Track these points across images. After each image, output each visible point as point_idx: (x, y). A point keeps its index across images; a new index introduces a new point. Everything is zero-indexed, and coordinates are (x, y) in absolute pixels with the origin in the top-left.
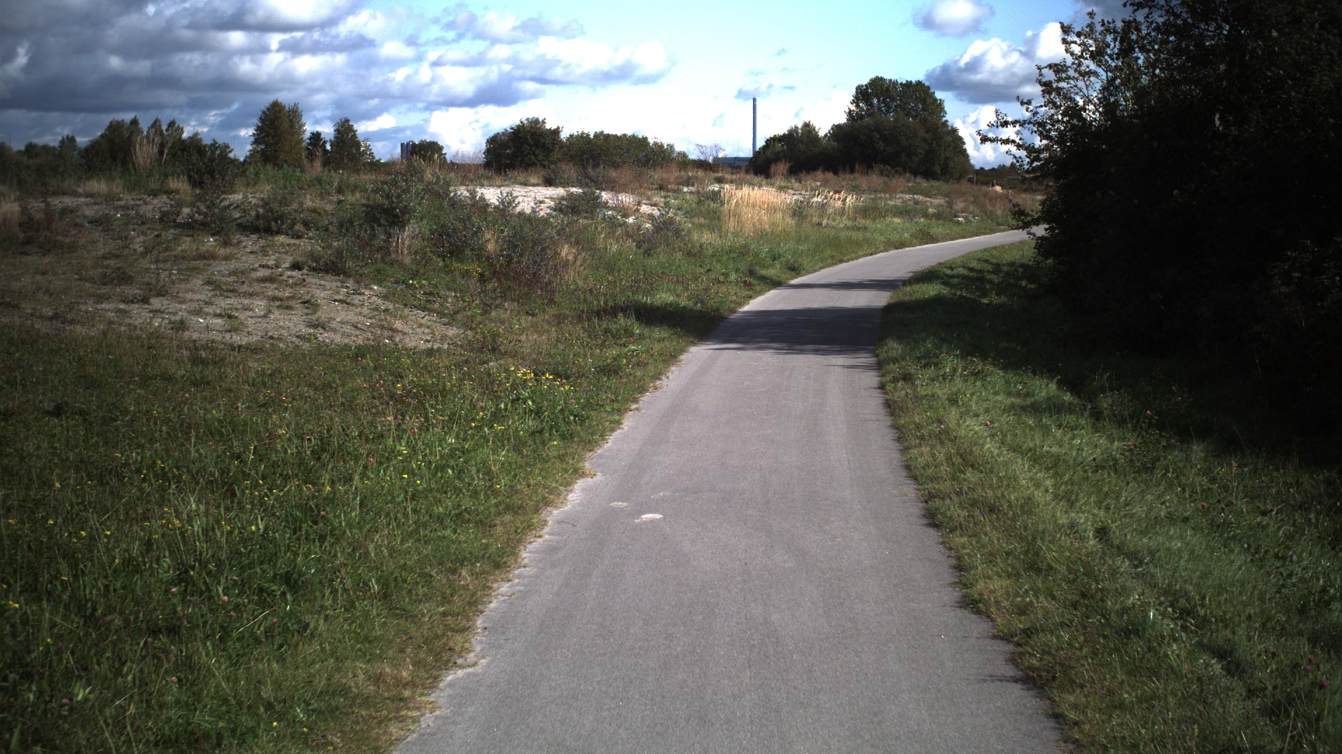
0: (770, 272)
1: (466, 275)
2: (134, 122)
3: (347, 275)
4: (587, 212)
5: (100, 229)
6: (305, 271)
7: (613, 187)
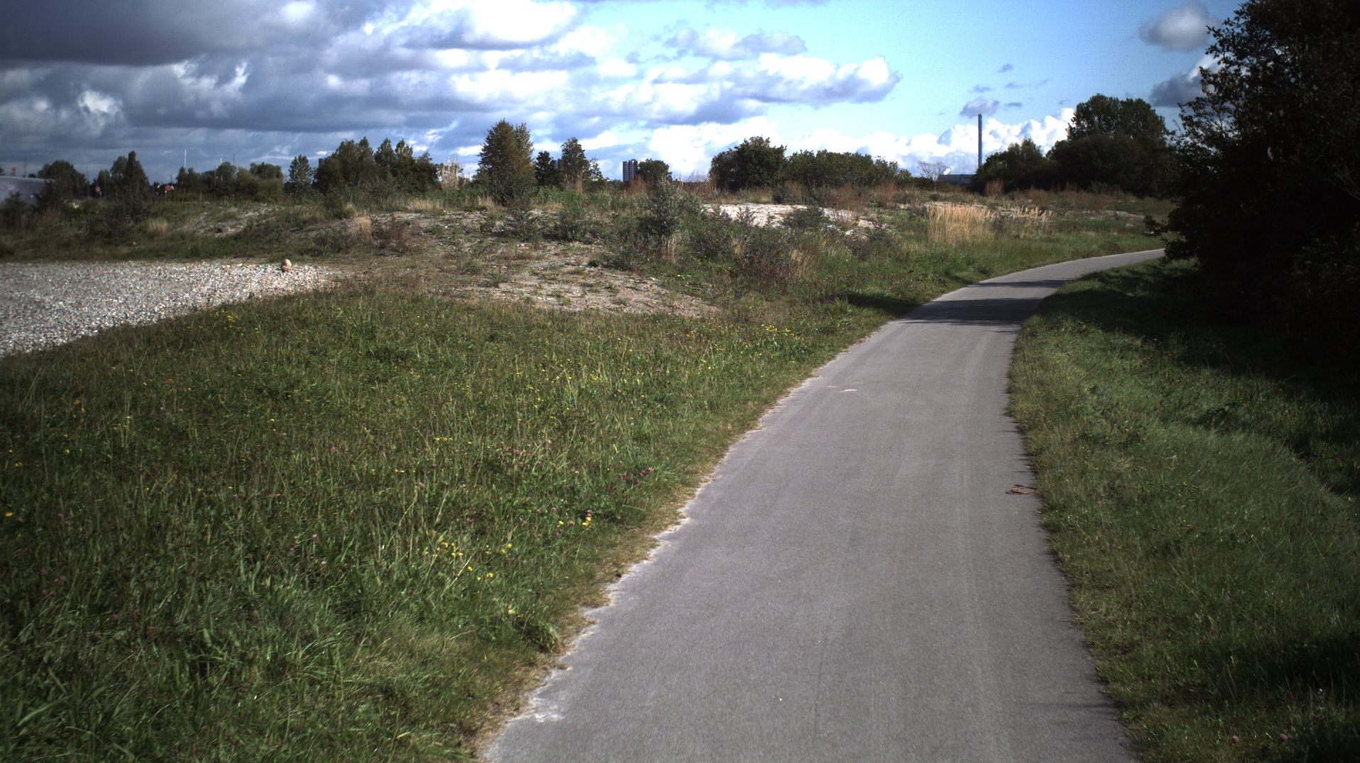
0: (964, 274)
1: (720, 271)
2: (364, 143)
3: (631, 269)
4: (811, 226)
5: (434, 237)
6: (599, 268)
7: (834, 204)
